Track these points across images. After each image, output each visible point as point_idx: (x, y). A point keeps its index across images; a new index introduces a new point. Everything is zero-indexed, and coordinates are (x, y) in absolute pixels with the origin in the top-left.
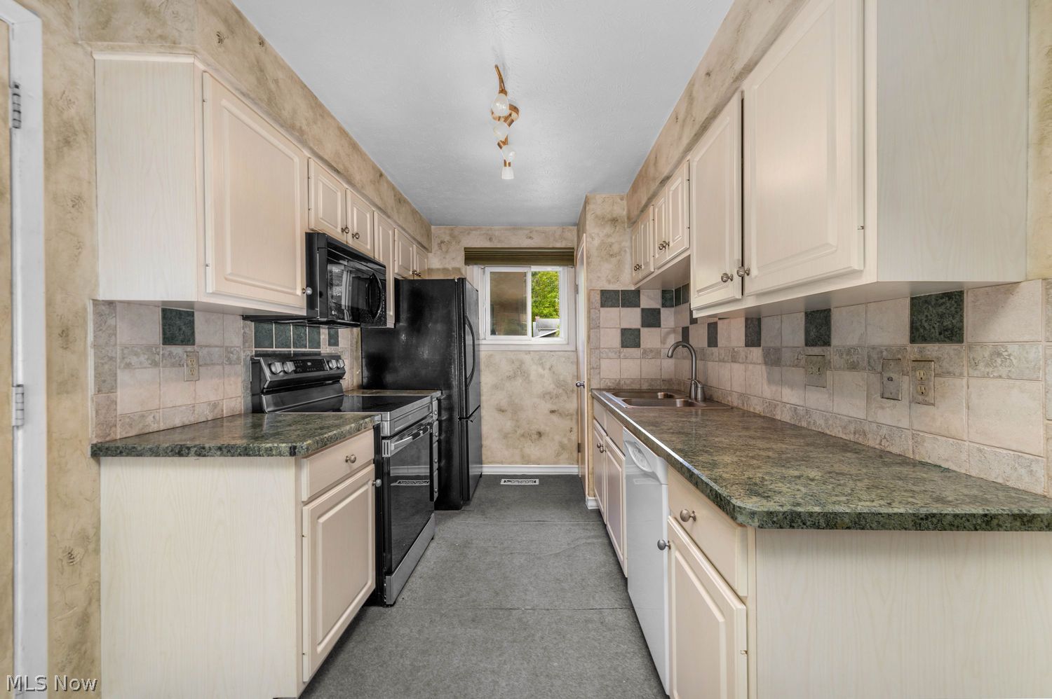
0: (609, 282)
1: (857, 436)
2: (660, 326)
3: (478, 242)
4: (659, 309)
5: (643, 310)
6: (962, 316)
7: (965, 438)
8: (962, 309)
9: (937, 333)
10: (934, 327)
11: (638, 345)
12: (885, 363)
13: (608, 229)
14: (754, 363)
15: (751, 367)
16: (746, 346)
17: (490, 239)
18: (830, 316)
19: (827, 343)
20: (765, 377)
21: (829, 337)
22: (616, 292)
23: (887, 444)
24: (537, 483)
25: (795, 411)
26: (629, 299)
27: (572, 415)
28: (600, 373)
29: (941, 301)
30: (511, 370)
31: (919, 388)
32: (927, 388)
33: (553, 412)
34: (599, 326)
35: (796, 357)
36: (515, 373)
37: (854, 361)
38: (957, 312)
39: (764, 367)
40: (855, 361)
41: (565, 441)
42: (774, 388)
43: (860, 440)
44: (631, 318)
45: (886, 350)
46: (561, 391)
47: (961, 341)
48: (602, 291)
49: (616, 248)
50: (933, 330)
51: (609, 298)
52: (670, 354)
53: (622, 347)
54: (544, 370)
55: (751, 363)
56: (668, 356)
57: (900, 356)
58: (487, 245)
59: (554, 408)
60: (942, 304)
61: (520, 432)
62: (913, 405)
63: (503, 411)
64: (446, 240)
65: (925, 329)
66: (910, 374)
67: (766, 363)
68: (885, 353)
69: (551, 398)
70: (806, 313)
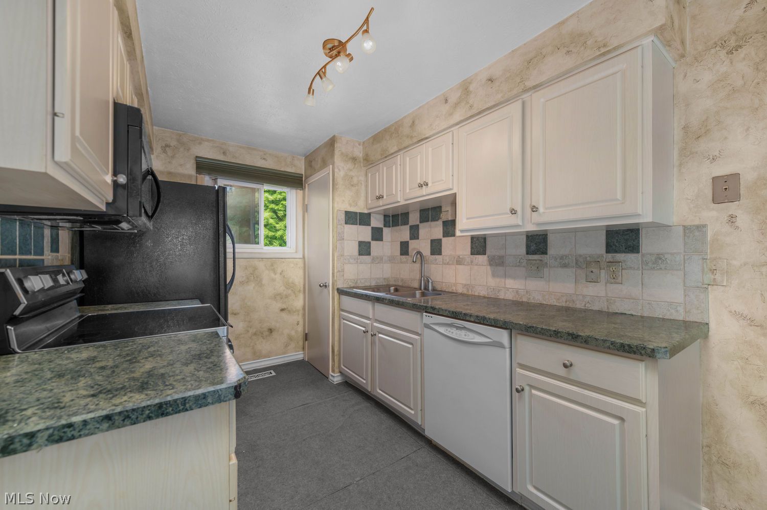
0: (350, 205)
1: (568, 303)
2: (382, 240)
3: (208, 153)
4: (382, 228)
5: (373, 228)
6: (639, 241)
7: (641, 299)
8: (639, 237)
9: (624, 248)
10: (622, 246)
11: (369, 254)
12: (588, 264)
13: (350, 165)
14: (480, 265)
15: (476, 267)
16: (471, 254)
17: (224, 153)
18: (547, 238)
19: (545, 252)
20: (490, 273)
21: (546, 249)
22: (356, 213)
23: (589, 306)
24: (274, 374)
25: (517, 292)
26: (362, 219)
27: (298, 311)
28: (343, 276)
29: (626, 233)
30: (244, 275)
31: (612, 276)
32: (617, 276)
33: (282, 310)
34: (343, 239)
35: (518, 261)
36: (248, 278)
37: (565, 263)
38: (636, 238)
39: (489, 267)
40: (567, 262)
41: (293, 333)
42: (498, 280)
43: (571, 305)
44: (365, 233)
45: (589, 256)
46: (290, 291)
47: (638, 252)
48: (346, 212)
49: (355, 180)
50: (621, 247)
51: (352, 218)
52: (414, 261)
53: (359, 255)
54: (275, 274)
55: (476, 265)
56: (413, 262)
57: (599, 260)
58: (221, 157)
59: (284, 306)
60: (627, 234)
61: (252, 331)
62: (608, 284)
63: (235, 314)
64: (172, 144)
65: (616, 246)
66: (606, 269)
67: (491, 265)
68: (588, 259)
69: (281, 298)
70: (527, 236)
